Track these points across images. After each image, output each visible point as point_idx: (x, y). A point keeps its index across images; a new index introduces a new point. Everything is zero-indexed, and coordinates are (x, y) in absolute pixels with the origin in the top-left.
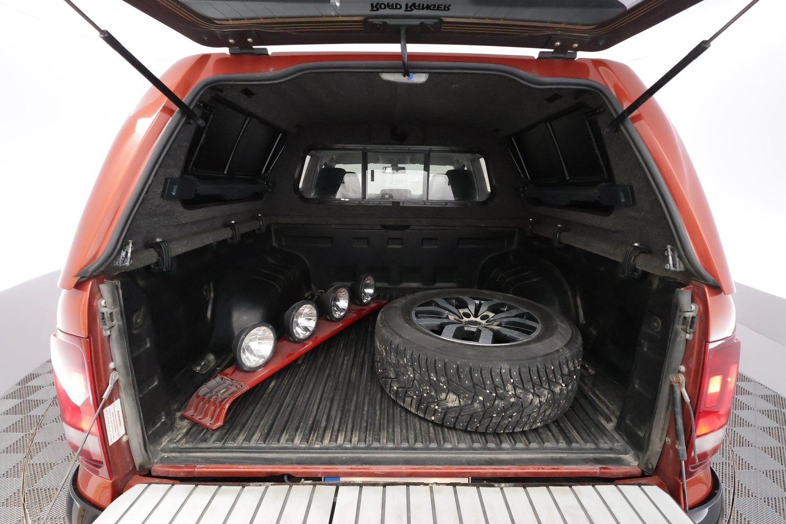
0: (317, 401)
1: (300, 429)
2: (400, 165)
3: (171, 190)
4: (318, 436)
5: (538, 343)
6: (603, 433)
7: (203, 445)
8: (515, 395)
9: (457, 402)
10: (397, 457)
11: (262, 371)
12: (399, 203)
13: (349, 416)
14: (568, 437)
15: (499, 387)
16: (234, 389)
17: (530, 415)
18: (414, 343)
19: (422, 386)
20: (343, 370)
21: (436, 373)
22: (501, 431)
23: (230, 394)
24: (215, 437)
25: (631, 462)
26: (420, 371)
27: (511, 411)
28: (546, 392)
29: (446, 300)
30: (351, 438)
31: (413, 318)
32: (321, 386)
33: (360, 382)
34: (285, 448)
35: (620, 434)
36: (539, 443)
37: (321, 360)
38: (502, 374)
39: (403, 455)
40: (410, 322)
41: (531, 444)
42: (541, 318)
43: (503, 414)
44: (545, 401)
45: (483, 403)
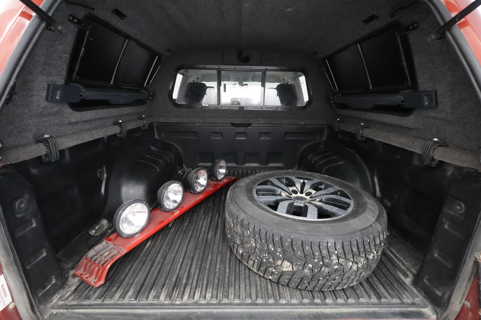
0: (181, 260)
1: (165, 286)
2: (244, 83)
3: (54, 95)
4: (180, 293)
5: (355, 219)
6: (404, 288)
7: (86, 302)
8: (338, 264)
9: (291, 268)
10: (242, 312)
11: (139, 236)
12: (243, 107)
13: (205, 273)
14: (377, 293)
15: (326, 257)
16: (115, 252)
17: (349, 278)
18: (255, 219)
19: (262, 253)
20: (202, 232)
21: (274, 245)
22: (325, 289)
23: (111, 258)
24: (97, 294)
25: (430, 316)
26: (261, 242)
27: (334, 276)
28: (362, 260)
29: (279, 179)
30: (205, 295)
31: (254, 195)
32: (185, 247)
33: (214, 243)
34: (152, 305)
35: (417, 289)
36: (355, 298)
37: (186, 224)
38: (329, 247)
39: (247, 310)
40: (252, 199)
41: (349, 299)
42: (352, 194)
43: (328, 277)
44: (361, 266)
45: (312, 270)
